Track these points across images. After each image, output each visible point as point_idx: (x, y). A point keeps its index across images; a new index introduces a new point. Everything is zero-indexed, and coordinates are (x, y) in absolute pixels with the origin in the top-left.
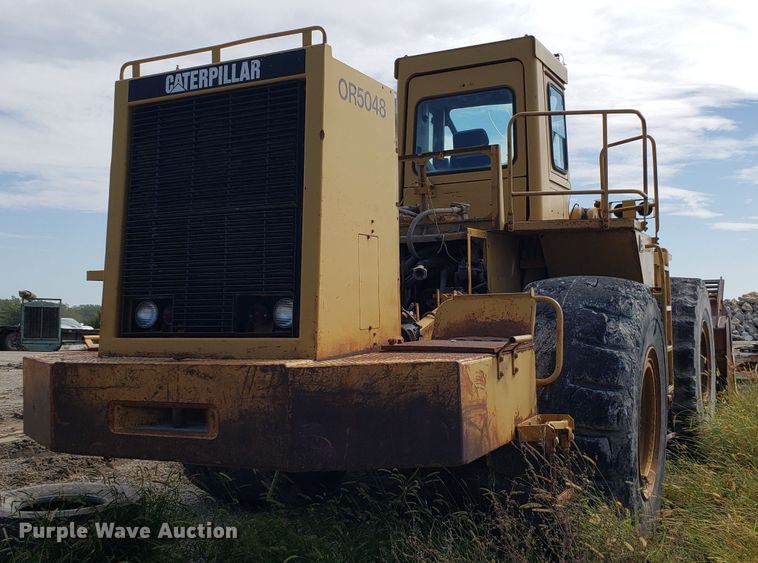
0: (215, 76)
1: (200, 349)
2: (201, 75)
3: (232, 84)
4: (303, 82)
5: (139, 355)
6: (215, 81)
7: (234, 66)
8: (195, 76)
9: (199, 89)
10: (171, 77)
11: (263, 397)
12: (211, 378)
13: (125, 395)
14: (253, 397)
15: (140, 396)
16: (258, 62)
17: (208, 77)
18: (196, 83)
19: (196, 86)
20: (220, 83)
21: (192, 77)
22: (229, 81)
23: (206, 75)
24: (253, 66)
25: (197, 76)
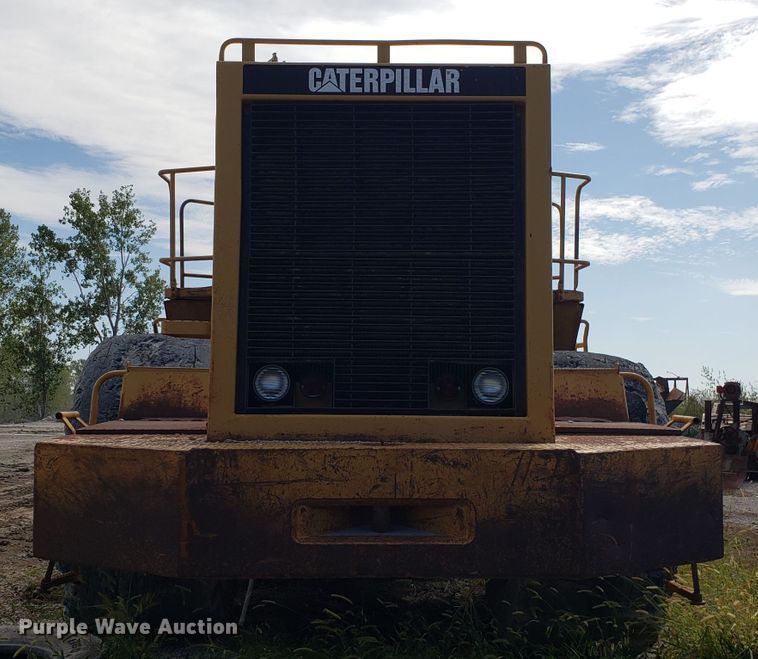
0: (391, 80)
1: (382, 429)
2: (367, 75)
3: (416, 94)
4: (521, 107)
5: (282, 437)
6: (391, 87)
7: (419, 72)
8: (357, 75)
9: (363, 93)
10: (318, 71)
11: (543, 489)
12: (465, 466)
13: (324, 491)
14: (529, 489)
15: (347, 492)
16: (457, 73)
17: (379, 80)
18: (361, 85)
19: (360, 90)
20: (398, 90)
21: (353, 76)
22: (413, 90)
23: (376, 77)
24: (448, 76)
25: (361, 76)
